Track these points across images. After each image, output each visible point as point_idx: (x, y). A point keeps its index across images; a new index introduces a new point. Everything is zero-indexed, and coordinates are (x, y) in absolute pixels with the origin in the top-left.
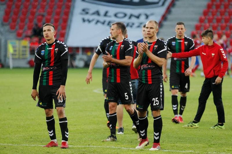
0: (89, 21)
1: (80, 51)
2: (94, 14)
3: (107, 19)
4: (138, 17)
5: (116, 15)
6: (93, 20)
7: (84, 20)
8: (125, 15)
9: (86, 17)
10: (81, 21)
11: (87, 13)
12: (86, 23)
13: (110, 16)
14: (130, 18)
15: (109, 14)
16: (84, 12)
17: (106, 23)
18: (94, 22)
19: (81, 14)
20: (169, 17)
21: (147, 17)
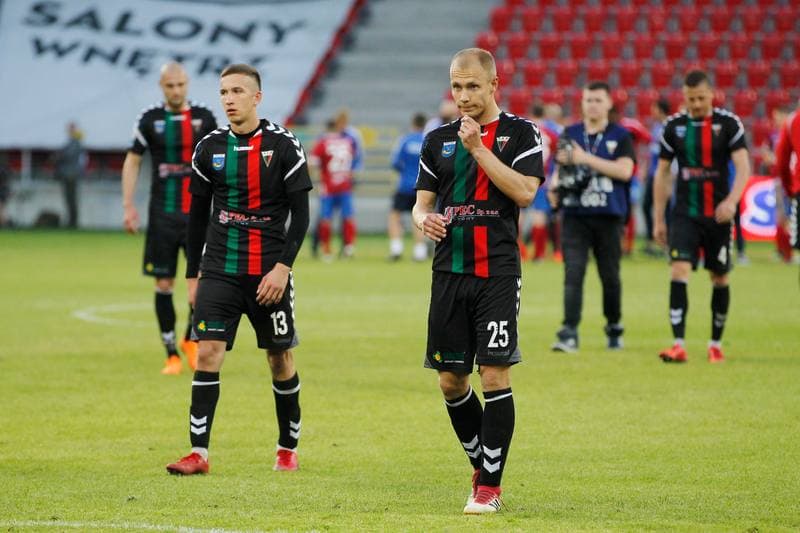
0: (60, 52)
1: (26, 162)
2: (76, 22)
3: (129, 43)
4: (244, 36)
5: (160, 28)
6: (74, 47)
7: (39, 48)
8: (197, 28)
9: (49, 35)
10: (29, 49)
11: (52, 20)
12: (49, 57)
13: (138, 33)
14: (214, 38)
15: (133, 24)
16: (38, 17)
17: (125, 58)
18: (80, 53)
19: (29, 22)
20: (363, 35)
21: (279, 34)
